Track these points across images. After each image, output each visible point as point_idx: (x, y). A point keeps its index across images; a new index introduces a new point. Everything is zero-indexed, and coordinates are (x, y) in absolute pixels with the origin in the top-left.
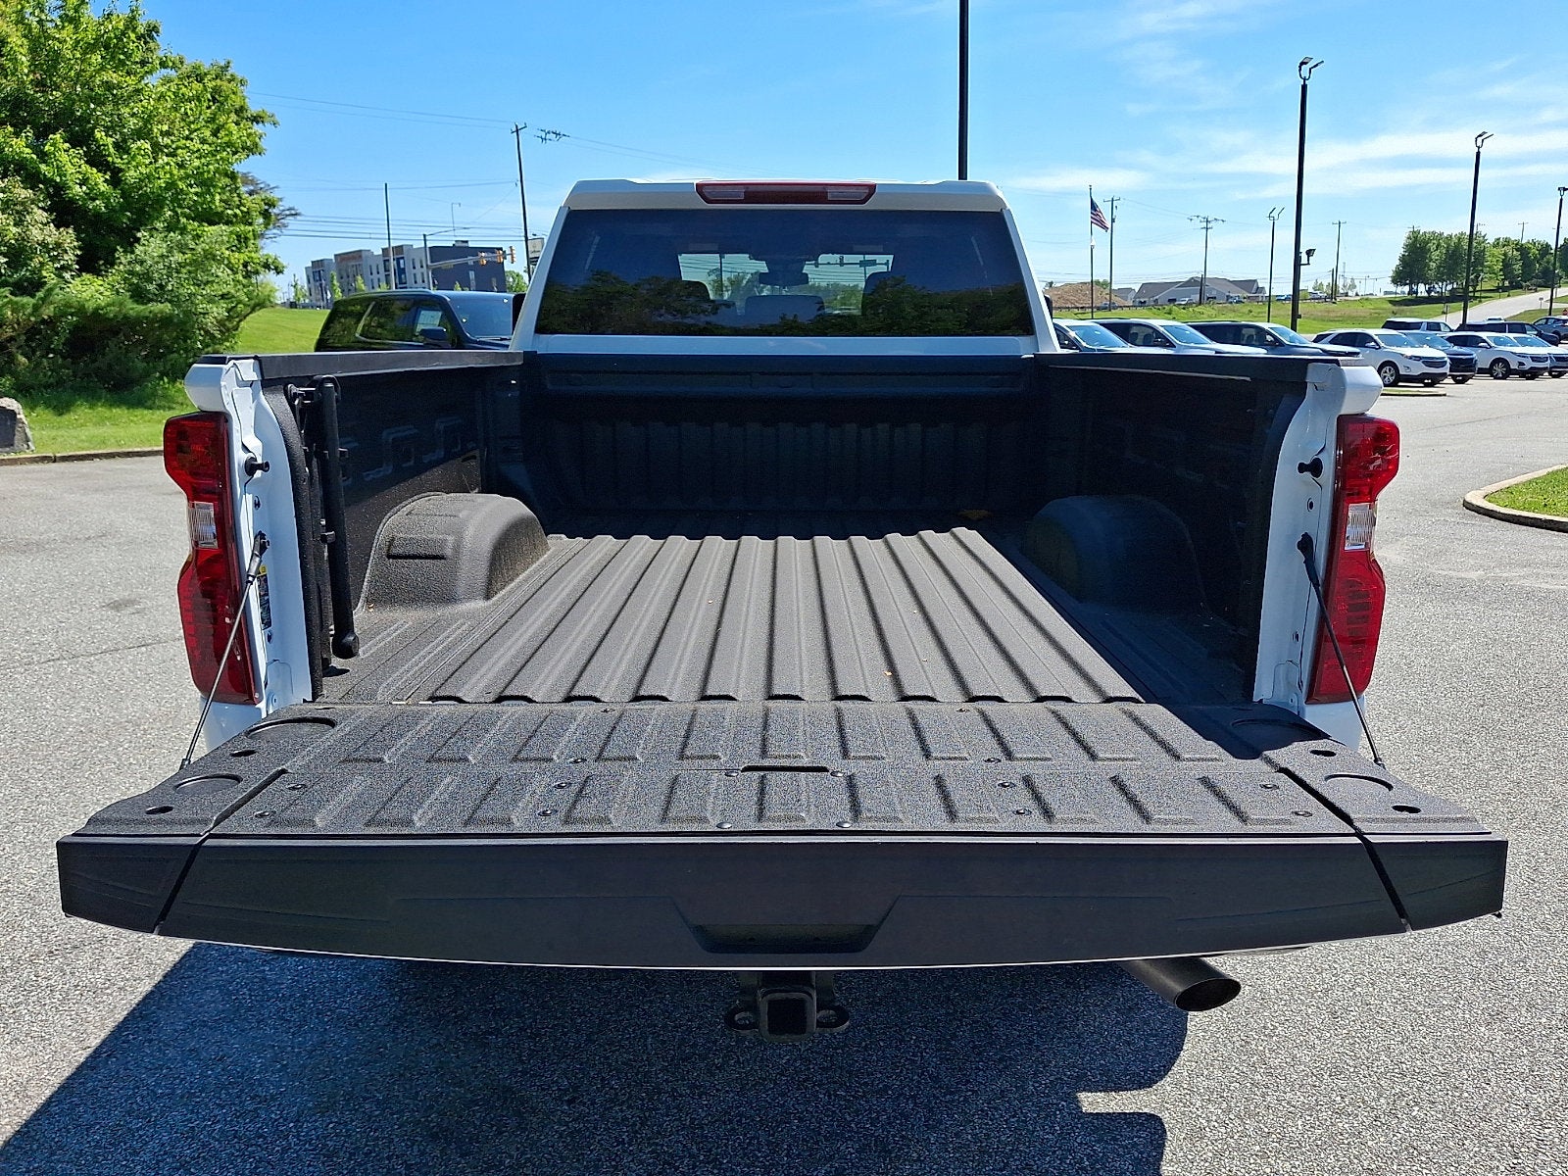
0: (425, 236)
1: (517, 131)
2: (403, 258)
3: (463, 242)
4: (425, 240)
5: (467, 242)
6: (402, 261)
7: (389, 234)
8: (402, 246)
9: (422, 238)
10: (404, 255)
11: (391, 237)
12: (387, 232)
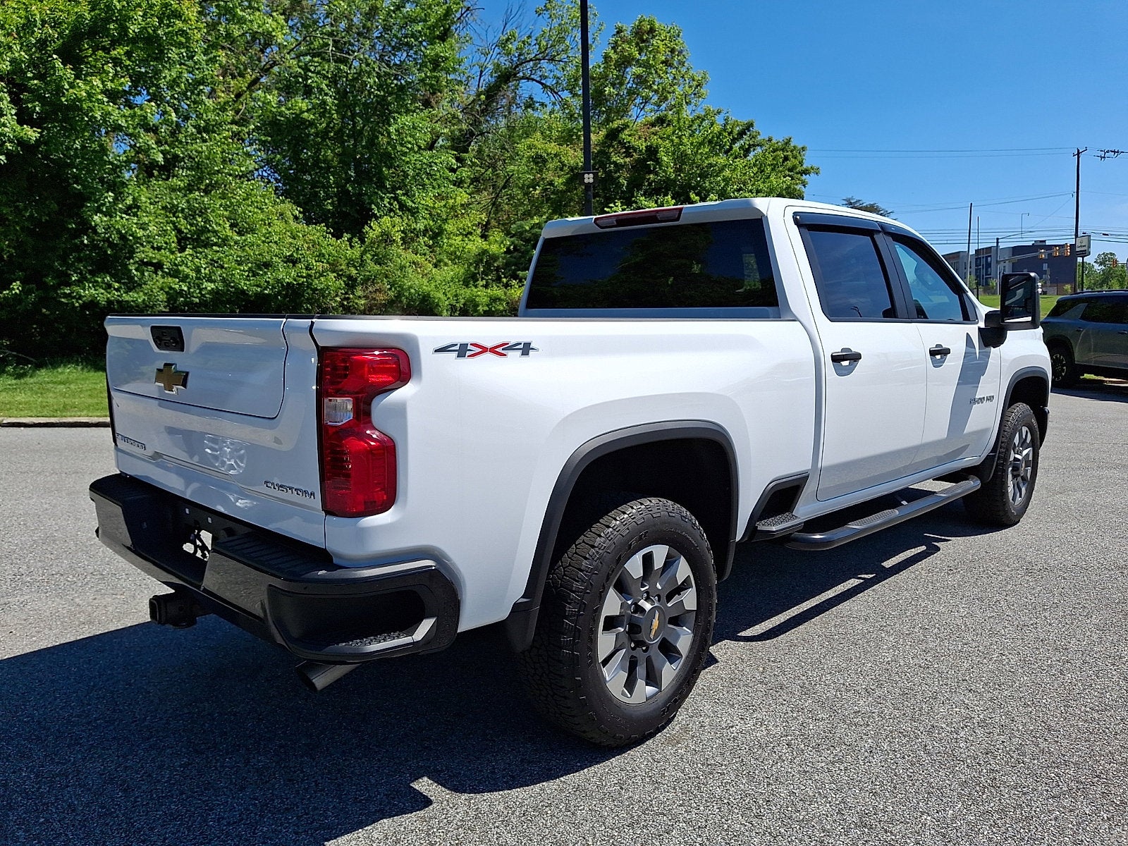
0: (998, 239)
1: (1079, 153)
2: (990, 256)
3: (1041, 241)
4: (998, 243)
5: (1045, 241)
6: (989, 258)
7: (969, 240)
8: (990, 247)
9: (996, 241)
10: (992, 254)
11: (971, 241)
12: (968, 238)
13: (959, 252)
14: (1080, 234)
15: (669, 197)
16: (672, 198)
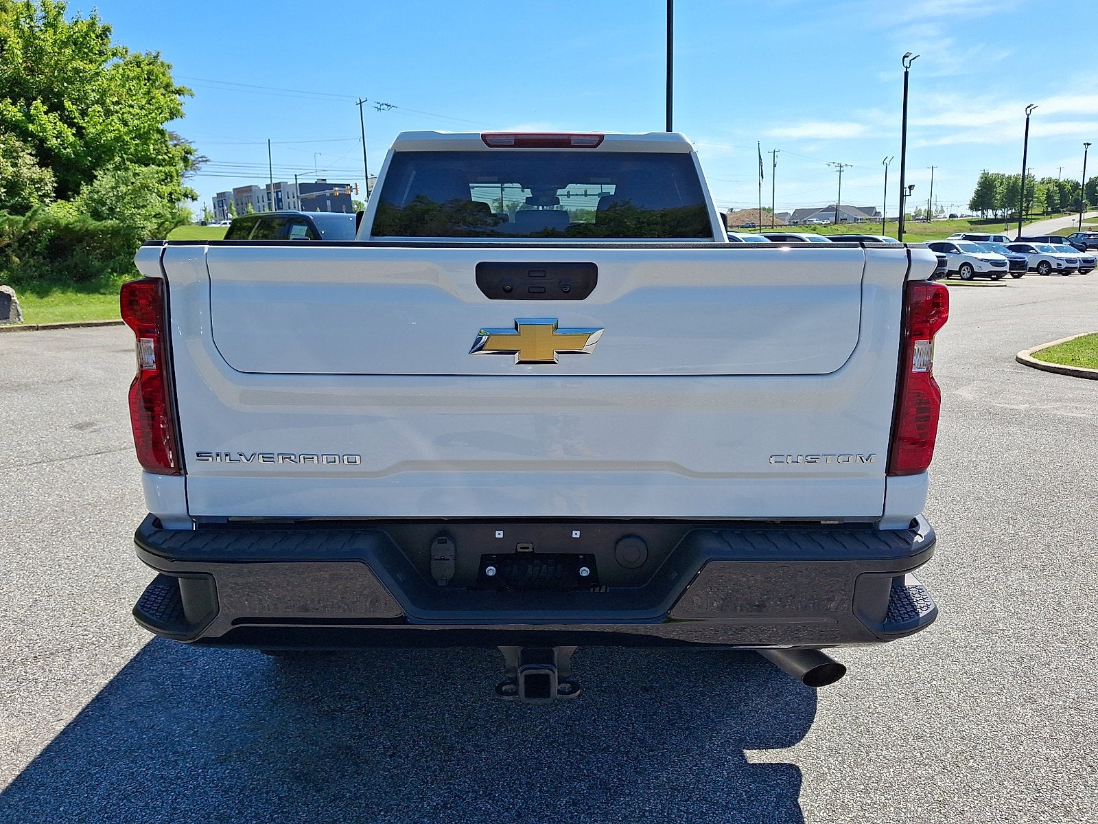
0: (296, 176)
1: (361, 103)
2: (280, 191)
3: (323, 180)
5: (325, 180)
6: (280, 193)
7: (271, 175)
8: (280, 183)
9: (294, 177)
10: (281, 189)
11: (273, 176)
12: (269, 173)
13: (251, 186)
14: (369, 176)
15: (39, 101)
16: (43, 103)
